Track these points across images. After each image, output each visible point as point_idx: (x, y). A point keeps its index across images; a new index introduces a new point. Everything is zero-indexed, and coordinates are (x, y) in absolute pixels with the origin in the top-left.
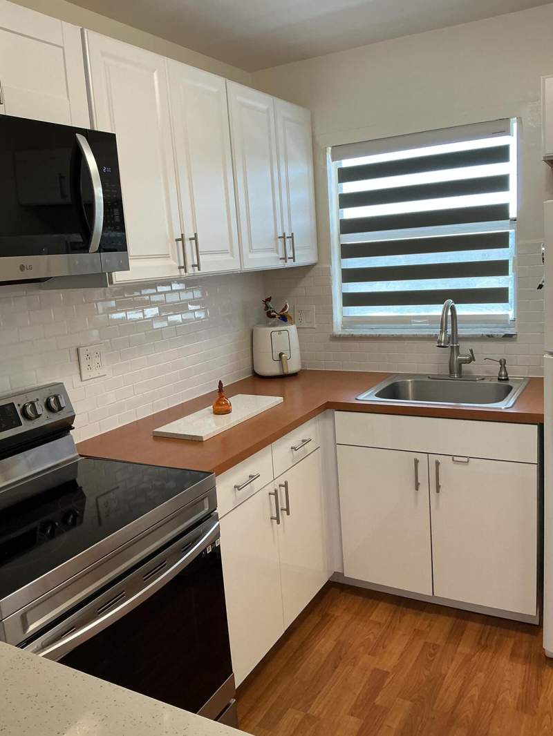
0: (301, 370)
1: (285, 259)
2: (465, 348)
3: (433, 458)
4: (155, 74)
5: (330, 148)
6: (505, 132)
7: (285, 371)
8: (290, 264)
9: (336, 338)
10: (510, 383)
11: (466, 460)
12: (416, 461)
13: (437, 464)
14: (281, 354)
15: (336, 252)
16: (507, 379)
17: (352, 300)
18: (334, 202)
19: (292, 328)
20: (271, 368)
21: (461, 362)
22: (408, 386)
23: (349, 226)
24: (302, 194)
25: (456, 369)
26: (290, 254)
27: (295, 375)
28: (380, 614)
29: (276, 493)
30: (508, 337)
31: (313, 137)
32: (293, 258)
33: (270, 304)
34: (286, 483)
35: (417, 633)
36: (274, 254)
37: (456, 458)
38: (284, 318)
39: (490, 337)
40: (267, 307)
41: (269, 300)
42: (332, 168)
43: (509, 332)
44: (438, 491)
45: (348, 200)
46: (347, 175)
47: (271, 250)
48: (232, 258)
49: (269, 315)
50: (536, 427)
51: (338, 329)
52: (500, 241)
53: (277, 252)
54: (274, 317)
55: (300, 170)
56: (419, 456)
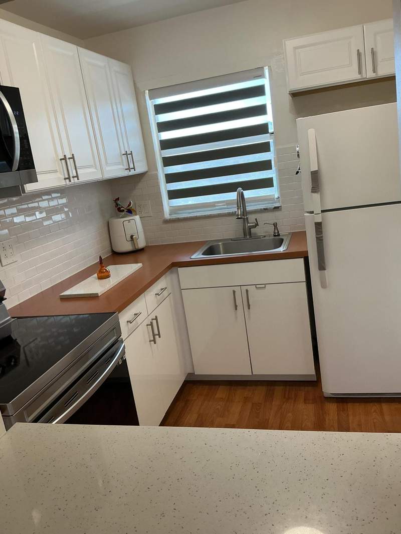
0: (146, 246)
1: (129, 169)
2: (252, 218)
3: (244, 288)
4: (34, 44)
5: (147, 91)
6: (261, 76)
7: (137, 247)
8: (132, 172)
9: (167, 222)
10: (281, 237)
11: (263, 286)
12: (234, 292)
13: (247, 291)
14: (132, 237)
15: (159, 163)
16: (279, 235)
17: (173, 195)
18: (154, 128)
19: (137, 218)
20: (127, 247)
21: (250, 228)
22: (219, 247)
23: (166, 145)
24: (133, 124)
25: (248, 232)
26: (132, 166)
27: (142, 250)
28: (221, 392)
29: (151, 324)
30: (277, 208)
31: (135, 84)
32: (134, 168)
33: (119, 202)
34: (156, 317)
35: (246, 400)
36: (121, 167)
37: (257, 286)
38: (130, 211)
39: (266, 210)
40: (117, 205)
41: (118, 199)
42: (150, 104)
43: (277, 205)
44: (249, 308)
45: (164, 126)
46: (161, 109)
47: (118, 164)
48: (96, 170)
49: (120, 210)
50: (302, 260)
51: (167, 216)
52: (265, 147)
53: (123, 165)
54: (123, 211)
55: (130, 106)
56: (235, 289)
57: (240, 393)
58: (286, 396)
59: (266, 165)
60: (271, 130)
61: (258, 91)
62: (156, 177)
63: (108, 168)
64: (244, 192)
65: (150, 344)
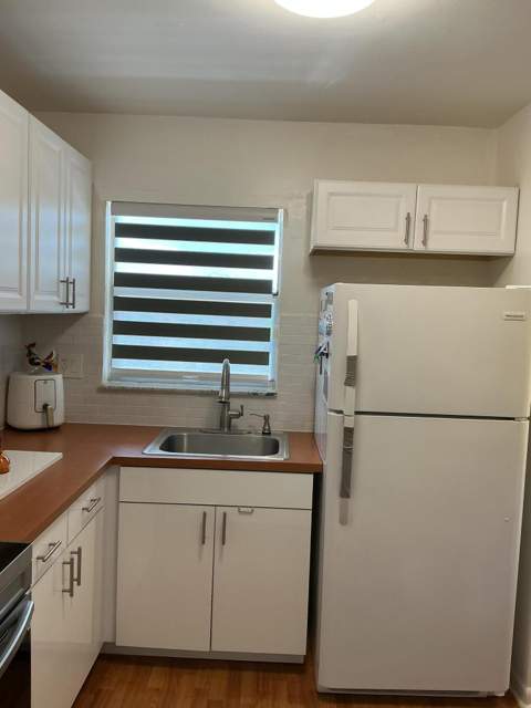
0: (65, 424)
1: (67, 304)
2: (235, 404)
3: (220, 510)
5: (109, 203)
7: (51, 424)
8: (70, 310)
9: (103, 390)
10: (272, 437)
11: (250, 510)
12: (205, 514)
13: (225, 514)
14: (45, 407)
15: (108, 303)
16: (269, 434)
17: (121, 352)
18: (109, 254)
19: (59, 378)
20: (35, 421)
21: (231, 417)
22: (183, 441)
23: (122, 280)
24: (81, 242)
25: (226, 423)
26: (71, 301)
27: (56, 429)
29: (71, 563)
30: (270, 395)
32: (73, 304)
33: (34, 350)
34: (80, 549)
36: (55, 298)
37: (242, 509)
38: (49, 366)
39: (255, 395)
40: (30, 353)
41: (33, 345)
42: (111, 220)
43: (270, 390)
44: (224, 543)
45: (124, 255)
46: (123, 230)
47: (51, 293)
48: (18, 296)
49: (32, 362)
50: (310, 478)
51: (105, 382)
52: (263, 311)
53: (58, 296)
54: (38, 364)
55: (81, 218)
56: (207, 509)
57: (187, 681)
58: (261, 689)
59: (262, 335)
60: (275, 289)
61: (265, 238)
62: (100, 323)
63: (37, 298)
64: (231, 365)
65: (63, 597)
